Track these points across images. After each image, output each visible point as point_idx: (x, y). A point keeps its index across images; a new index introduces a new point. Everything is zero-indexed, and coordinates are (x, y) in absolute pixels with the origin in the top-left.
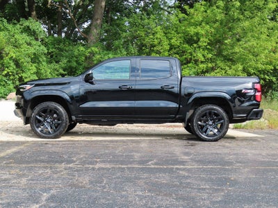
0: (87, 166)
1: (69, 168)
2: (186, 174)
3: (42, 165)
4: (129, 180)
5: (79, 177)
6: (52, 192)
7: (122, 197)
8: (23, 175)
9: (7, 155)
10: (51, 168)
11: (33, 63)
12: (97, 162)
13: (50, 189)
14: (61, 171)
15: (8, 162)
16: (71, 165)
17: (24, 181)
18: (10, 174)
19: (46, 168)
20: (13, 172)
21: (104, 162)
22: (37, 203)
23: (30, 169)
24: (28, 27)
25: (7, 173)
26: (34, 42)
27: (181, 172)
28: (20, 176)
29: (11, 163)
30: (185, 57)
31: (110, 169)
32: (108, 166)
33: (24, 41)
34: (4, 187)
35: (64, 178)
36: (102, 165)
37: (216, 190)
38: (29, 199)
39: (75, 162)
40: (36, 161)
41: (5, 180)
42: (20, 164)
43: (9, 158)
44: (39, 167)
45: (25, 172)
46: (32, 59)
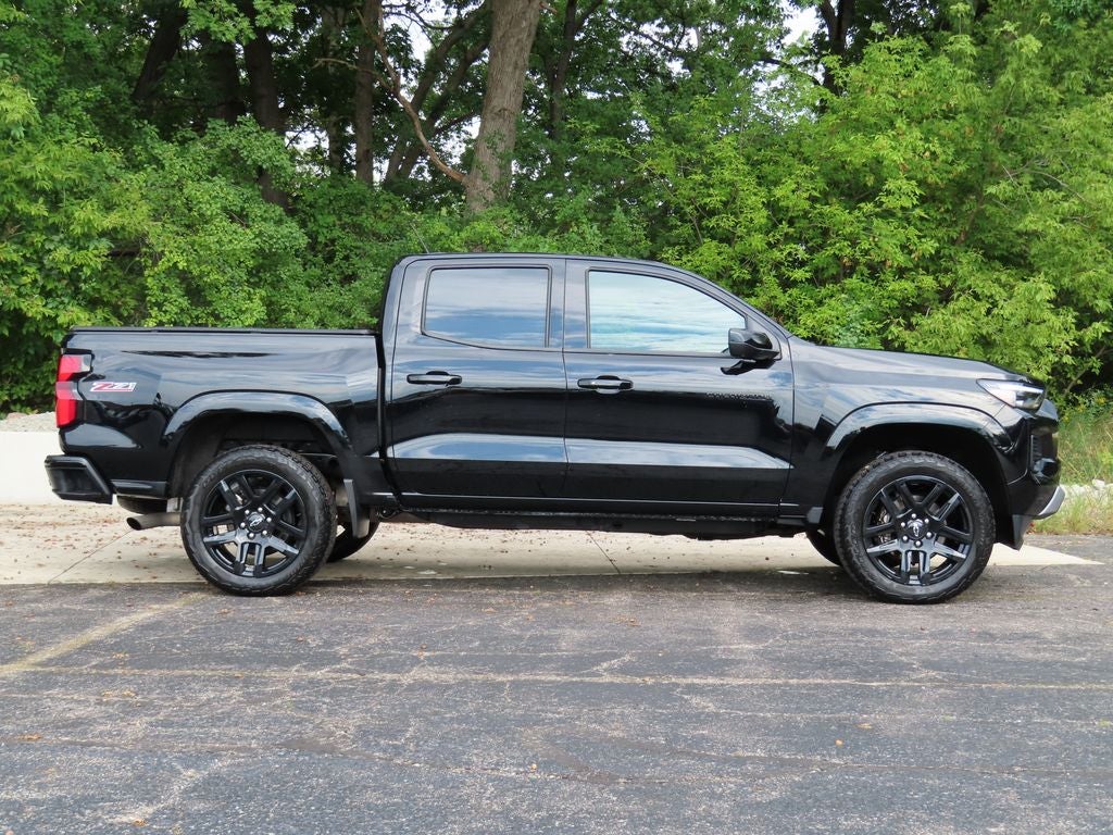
0: (377, 676)
1: (312, 682)
2: (712, 708)
3: (221, 670)
4: (496, 726)
5: (330, 714)
6: (217, 764)
7: (444, 783)
8: (143, 705)
9: (113, 636)
10: (247, 682)
11: (255, 285)
12: (416, 661)
13: (214, 754)
14: (278, 694)
15: (108, 659)
16: (319, 674)
17: (139, 725)
18: (100, 703)
19: (229, 681)
20: (112, 695)
21: (441, 661)
22: (150, 802)
23: (172, 685)
24: (236, 152)
25: (93, 699)
26: (257, 209)
27: (695, 700)
28: (129, 710)
29: (114, 664)
30: (830, 251)
31: (449, 687)
32: (449, 676)
33: (216, 207)
34: (64, 747)
35: (276, 720)
36: (429, 674)
37: (783, 763)
38: (129, 788)
39: (339, 660)
40: (206, 658)
41: (78, 722)
42: (146, 667)
43: (116, 647)
44: (209, 679)
45: (154, 696)
46: (250, 273)
